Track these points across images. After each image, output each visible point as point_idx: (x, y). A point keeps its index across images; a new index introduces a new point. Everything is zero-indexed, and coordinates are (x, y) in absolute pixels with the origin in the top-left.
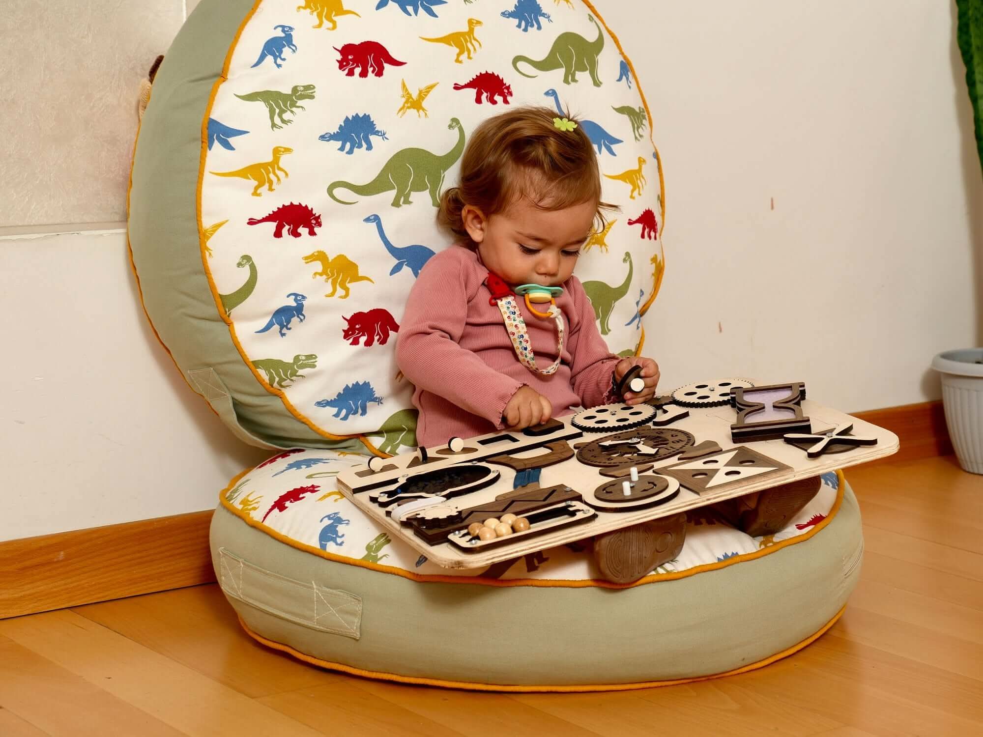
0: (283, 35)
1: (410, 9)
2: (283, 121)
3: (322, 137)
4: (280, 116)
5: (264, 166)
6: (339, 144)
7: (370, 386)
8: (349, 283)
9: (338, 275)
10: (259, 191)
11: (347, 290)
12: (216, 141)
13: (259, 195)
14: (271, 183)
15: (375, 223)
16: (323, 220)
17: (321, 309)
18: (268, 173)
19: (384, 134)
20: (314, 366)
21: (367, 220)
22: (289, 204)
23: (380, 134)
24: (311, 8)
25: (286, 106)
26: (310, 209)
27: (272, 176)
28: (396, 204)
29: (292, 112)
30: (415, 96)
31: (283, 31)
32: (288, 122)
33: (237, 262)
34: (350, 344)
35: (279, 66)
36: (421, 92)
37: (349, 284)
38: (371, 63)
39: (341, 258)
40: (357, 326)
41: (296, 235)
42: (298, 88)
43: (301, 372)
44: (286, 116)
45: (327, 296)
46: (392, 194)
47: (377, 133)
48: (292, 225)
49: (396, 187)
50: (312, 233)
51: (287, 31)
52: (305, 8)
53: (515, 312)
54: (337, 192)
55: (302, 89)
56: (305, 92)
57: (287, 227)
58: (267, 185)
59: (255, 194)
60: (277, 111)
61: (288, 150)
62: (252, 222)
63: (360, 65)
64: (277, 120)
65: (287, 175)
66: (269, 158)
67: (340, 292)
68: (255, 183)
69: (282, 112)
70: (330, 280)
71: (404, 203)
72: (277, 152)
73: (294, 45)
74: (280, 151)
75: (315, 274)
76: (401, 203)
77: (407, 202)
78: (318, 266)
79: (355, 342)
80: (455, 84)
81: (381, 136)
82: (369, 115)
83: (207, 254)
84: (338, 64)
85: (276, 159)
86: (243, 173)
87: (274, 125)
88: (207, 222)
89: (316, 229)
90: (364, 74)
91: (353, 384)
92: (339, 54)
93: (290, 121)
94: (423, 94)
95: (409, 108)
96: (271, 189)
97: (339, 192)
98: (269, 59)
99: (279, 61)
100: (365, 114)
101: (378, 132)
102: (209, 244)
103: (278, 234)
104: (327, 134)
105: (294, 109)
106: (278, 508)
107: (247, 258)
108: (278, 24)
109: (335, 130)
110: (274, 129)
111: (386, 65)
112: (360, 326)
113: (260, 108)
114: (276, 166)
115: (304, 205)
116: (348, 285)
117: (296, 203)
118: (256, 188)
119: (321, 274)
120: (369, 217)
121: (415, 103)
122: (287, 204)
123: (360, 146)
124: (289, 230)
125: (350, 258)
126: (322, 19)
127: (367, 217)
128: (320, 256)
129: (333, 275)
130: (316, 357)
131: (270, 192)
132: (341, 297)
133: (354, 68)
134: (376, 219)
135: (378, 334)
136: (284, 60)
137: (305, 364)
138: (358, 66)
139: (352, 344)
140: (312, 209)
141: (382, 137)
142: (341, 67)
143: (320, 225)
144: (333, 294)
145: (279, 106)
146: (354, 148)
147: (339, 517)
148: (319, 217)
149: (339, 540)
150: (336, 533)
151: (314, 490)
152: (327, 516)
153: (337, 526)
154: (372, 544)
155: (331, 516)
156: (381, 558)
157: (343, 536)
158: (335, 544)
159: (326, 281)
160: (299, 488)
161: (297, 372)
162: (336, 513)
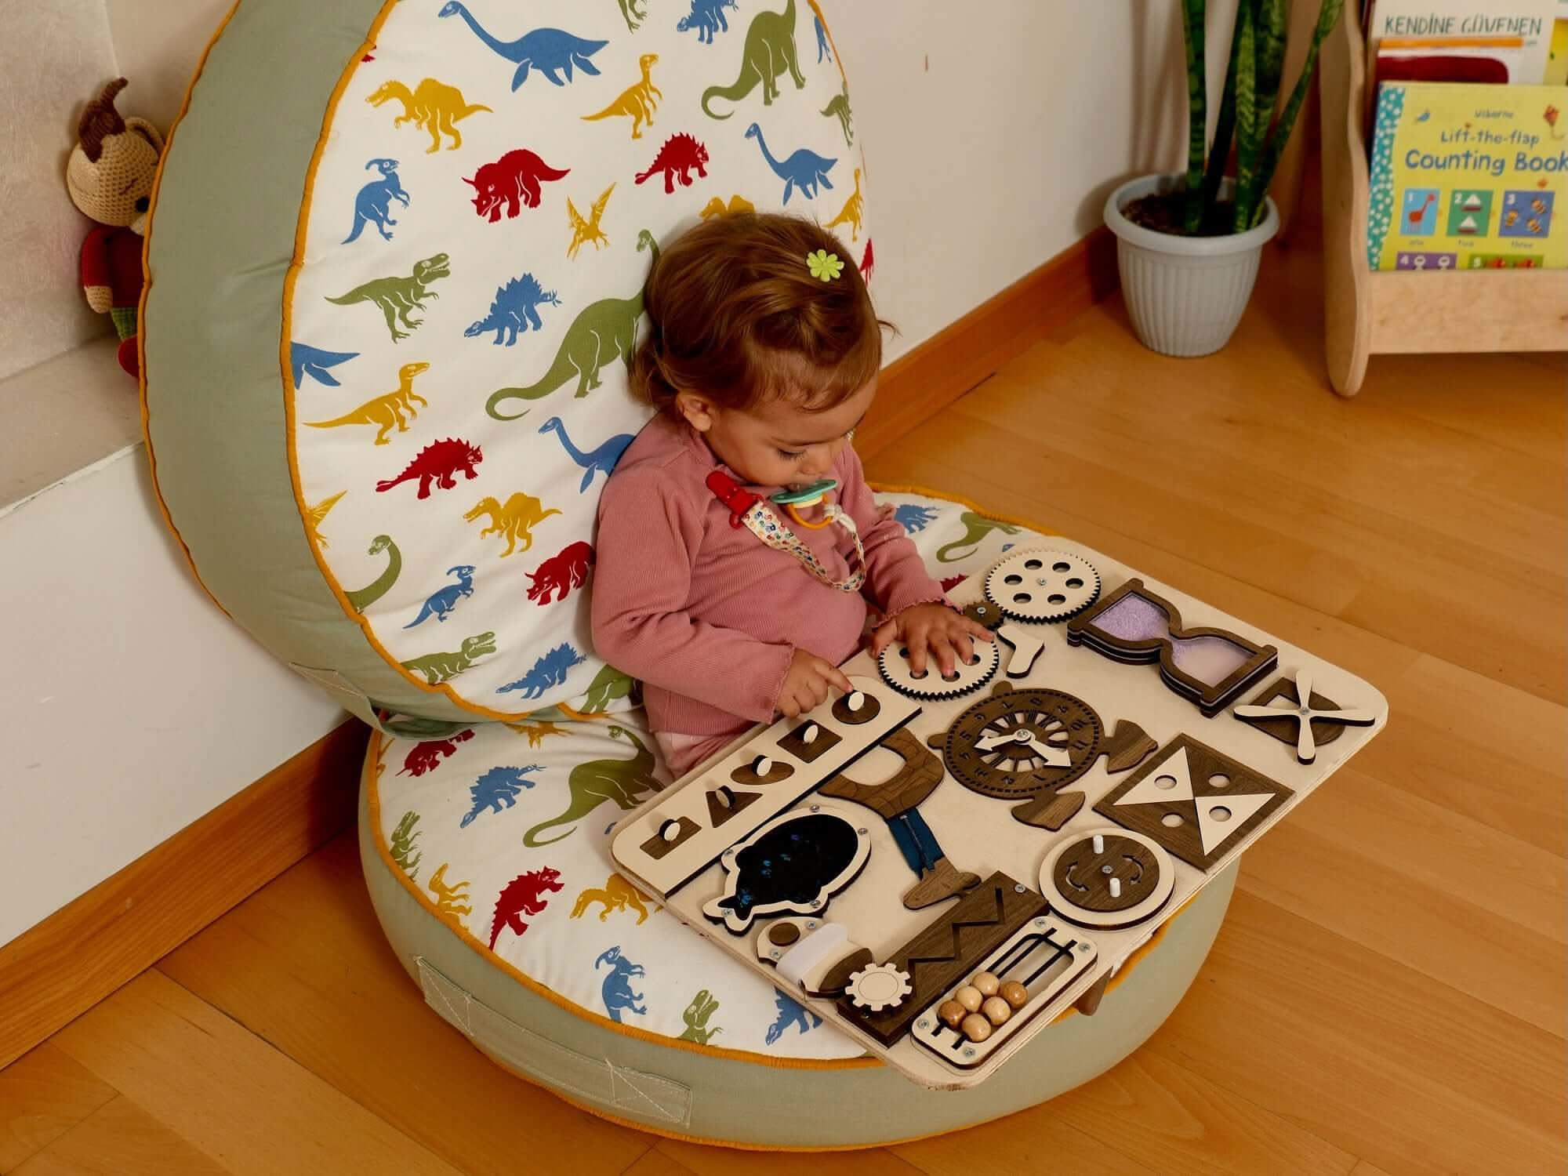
0: (382, 177)
1: (560, 73)
2: (409, 325)
3: (470, 332)
4: (403, 317)
5: (390, 398)
6: (495, 332)
7: (568, 646)
8: (530, 526)
9: (515, 522)
10: (384, 437)
11: (528, 537)
12: (306, 375)
13: (386, 441)
14: (402, 420)
15: (555, 431)
16: (484, 453)
17: (495, 574)
18: (396, 407)
19: (554, 296)
20: (493, 649)
21: (544, 429)
22: (433, 444)
23: (549, 298)
24: (416, 117)
25: (409, 299)
26: (465, 443)
27: (402, 411)
28: (581, 392)
29: (420, 306)
30: (587, 220)
31: (382, 170)
32: (416, 324)
33: (369, 547)
34: (539, 604)
35: (388, 236)
36: (594, 208)
37: (531, 528)
38: (522, 188)
39: (518, 497)
40: (545, 579)
41: (448, 484)
42: (423, 265)
43: (474, 661)
44: (412, 316)
45: (502, 556)
46: (574, 382)
47: (544, 298)
48: (442, 475)
49: (580, 371)
50: (471, 475)
51: (386, 166)
52: (406, 119)
53: (774, 526)
54: (501, 407)
55: (428, 264)
56: (435, 268)
57: (436, 479)
58: (396, 425)
59: (380, 441)
60: (397, 310)
61: (421, 366)
62: (383, 487)
63: (506, 198)
64: (399, 325)
65: (424, 403)
66: (396, 386)
67: (520, 543)
68: (380, 426)
69: (405, 309)
70: (505, 533)
71: (592, 387)
72: (406, 374)
73: (403, 193)
74: (410, 371)
75: (484, 532)
76: (587, 390)
77: (596, 384)
79: (546, 600)
80: (638, 175)
81: (550, 300)
82: (530, 275)
83: (319, 544)
84: (475, 207)
85: (406, 385)
86: (357, 417)
87: (396, 335)
88: (311, 499)
89: (476, 468)
90: (514, 212)
91: (547, 654)
92: (472, 187)
93: (418, 322)
94: (597, 211)
95: (581, 240)
96: (402, 429)
97: (503, 407)
98: (371, 226)
99: (387, 228)
100: (525, 275)
101: (545, 295)
102: (320, 529)
103: (424, 493)
104: (475, 324)
105: (422, 301)
106: (510, 925)
107: (384, 539)
108: (371, 159)
109: (485, 313)
110: (397, 339)
111: (543, 184)
112: (549, 577)
113: (370, 311)
114: (407, 395)
115: (455, 440)
116: (529, 530)
117: (443, 439)
118: (381, 433)
119: (491, 531)
120: (546, 424)
121: (588, 231)
122: (430, 444)
123: (524, 327)
124: (438, 483)
125: (528, 493)
126: (436, 131)
127: (543, 424)
128: (489, 505)
129: (507, 524)
130: (493, 635)
131: (402, 433)
132: (522, 550)
133: (499, 205)
134: (556, 424)
135: (574, 577)
136: (393, 223)
137: (479, 649)
138: (503, 200)
139: (541, 603)
140: (468, 442)
141: (551, 302)
142: (481, 211)
143: (479, 459)
144: (510, 551)
145: (397, 302)
146: (516, 334)
147: (622, 959)
148: (478, 449)
149: (638, 1005)
150: (629, 990)
151: (553, 882)
152: (604, 956)
153: (626, 978)
154: (690, 1012)
155: (610, 956)
156: (711, 1034)
157: (641, 997)
158: (632, 1011)
159: (500, 536)
160: (526, 874)
161: (469, 662)
162: (615, 950)
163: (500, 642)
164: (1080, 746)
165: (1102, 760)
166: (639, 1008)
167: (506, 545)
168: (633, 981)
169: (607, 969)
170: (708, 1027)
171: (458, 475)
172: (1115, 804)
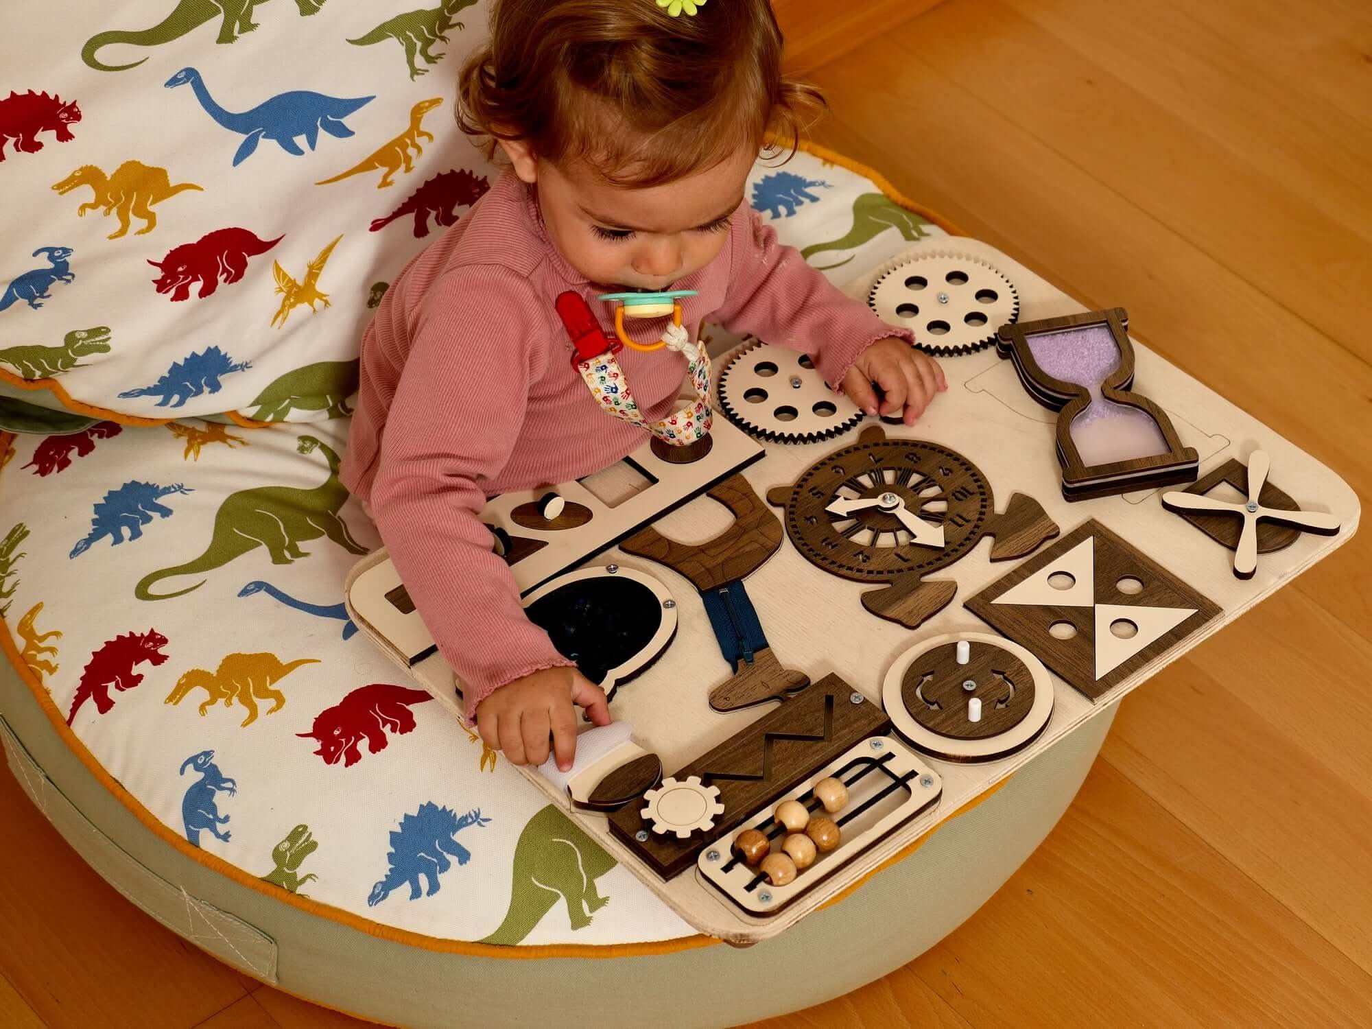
7: (219, 352)
8: (151, 204)
9: (129, 198)
11: (152, 219)
15: (189, 84)
16: (82, 107)
17: (104, 258)
20: (106, 349)
21: (173, 82)
26: (52, 97)
28: (226, 37)
34: (172, 300)
37: (152, 207)
39: (130, 167)
40: (180, 269)
41: (31, 146)
43: (81, 360)
45: (111, 238)
48: (21, 135)
49: (221, 8)
50: (64, 136)
54: (101, 55)
57: (12, 140)
67: (137, 223)
70: (114, 211)
71: (242, 31)
75: (83, 208)
76: (235, 34)
77: (248, 26)
78: (87, 193)
79: (182, 295)
89: (72, 128)
91: (186, 359)
97: (107, 54)
106: (95, 699)
112: (185, 267)
115: (39, 93)
116: (151, 208)
117: (22, 91)
119: (94, 206)
120: (175, 77)
124: (16, 145)
127: (171, 77)
128: (90, 175)
129: (118, 199)
130: (108, 330)
132: (141, 232)
134: (191, 76)
135: (225, 270)
137: (89, 346)
139: (174, 299)
140: (57, 97)
143: (77, 117)
144: (122, 232)
147: (214, 767)
148: (74, 104)
149: (222, 829)
150: (213, 809)
151: (156, 650)
152: (192, 760)
153: (212, 793)
154: (282, 849)
155: (200, 762)
156: (303, 880)
157: (226, 819)
158: (212, 835)
159: (107, 213)
160: (127, 635)
161: (75, 360)
162: (208, 754)
163: (117, 341)
164: (960, 521)
165: (987, 543)
166: (222, 832)
167: (117, 225)
168: (221, 799)
169: (194, 776)
170: (301, 872)
171: (46, 137)
172: (992, 602)
